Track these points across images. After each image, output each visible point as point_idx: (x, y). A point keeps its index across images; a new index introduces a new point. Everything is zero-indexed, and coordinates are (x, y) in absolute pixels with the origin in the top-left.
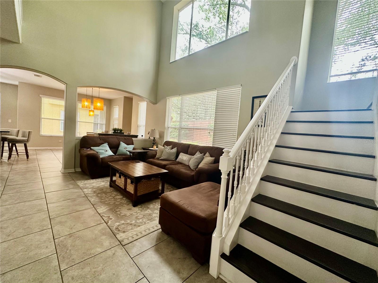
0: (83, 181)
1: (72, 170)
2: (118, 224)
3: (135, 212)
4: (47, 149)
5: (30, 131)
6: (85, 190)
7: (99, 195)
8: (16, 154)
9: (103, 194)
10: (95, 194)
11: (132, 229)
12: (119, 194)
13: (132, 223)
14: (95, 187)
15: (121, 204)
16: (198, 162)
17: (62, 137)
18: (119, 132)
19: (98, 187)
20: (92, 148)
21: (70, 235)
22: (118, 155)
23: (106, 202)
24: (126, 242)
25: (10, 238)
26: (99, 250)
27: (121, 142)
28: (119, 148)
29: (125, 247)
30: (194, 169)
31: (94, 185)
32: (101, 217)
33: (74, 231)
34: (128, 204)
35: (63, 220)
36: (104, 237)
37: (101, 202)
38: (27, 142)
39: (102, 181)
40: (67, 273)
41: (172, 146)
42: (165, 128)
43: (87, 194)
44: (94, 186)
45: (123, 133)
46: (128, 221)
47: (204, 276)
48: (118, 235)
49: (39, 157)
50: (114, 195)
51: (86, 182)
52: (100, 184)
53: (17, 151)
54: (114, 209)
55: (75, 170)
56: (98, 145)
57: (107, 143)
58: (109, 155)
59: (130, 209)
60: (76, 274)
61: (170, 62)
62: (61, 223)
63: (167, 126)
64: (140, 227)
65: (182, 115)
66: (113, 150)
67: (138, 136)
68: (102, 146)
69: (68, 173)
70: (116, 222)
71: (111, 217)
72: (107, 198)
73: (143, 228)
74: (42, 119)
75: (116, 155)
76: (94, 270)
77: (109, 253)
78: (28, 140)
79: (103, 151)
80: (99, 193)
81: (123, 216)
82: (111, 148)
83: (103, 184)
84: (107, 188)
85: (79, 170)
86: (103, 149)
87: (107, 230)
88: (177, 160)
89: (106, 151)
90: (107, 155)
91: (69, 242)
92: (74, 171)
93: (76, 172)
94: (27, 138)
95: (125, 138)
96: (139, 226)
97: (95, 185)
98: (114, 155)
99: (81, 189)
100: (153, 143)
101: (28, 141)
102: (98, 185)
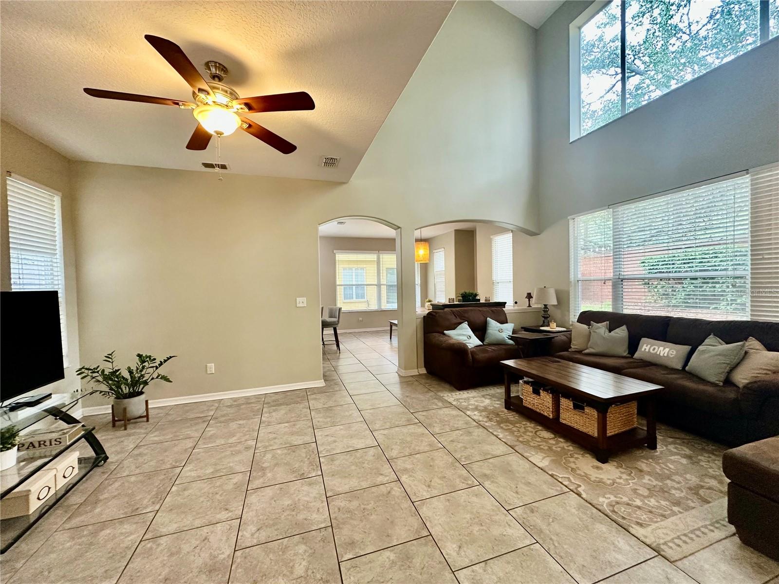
1: (414, 372)
4: (346, 333)
6: (469, 413)
7: (503, 426)
9: (508, 424)
14: (480, 408)
16: (728, 364)
18: (472, 298)
20: (445, 332)
22: (489, 344)
27: (488, 319)
28: (488, 331)
30: (719, 381)
38: (337, 324)
41: (608, 322)
42: (571, 282)
44: (476, 406)
45: (479, 300)
55: (418, 372)
56: (453, 327)
57: (466, 322)
58: (475, 345)
63: (574, 277)
66: (478, 334)
67: (506, 303)
68: (462, 329)
69: (411, 376)
75: (485, 343)
78: (338, 322)
79: (465, 338)
80: (499, 422)
82: (474, 331)
85: (423, 371)
86: (464, 333)
88: (637, 355)
89: (469, 336)
92: (417, 374)
93: (421, 376)
94: (336, 319)
95: (492, 311)
98: (482, 345)
99: (460, 410)
100: (543, 317)
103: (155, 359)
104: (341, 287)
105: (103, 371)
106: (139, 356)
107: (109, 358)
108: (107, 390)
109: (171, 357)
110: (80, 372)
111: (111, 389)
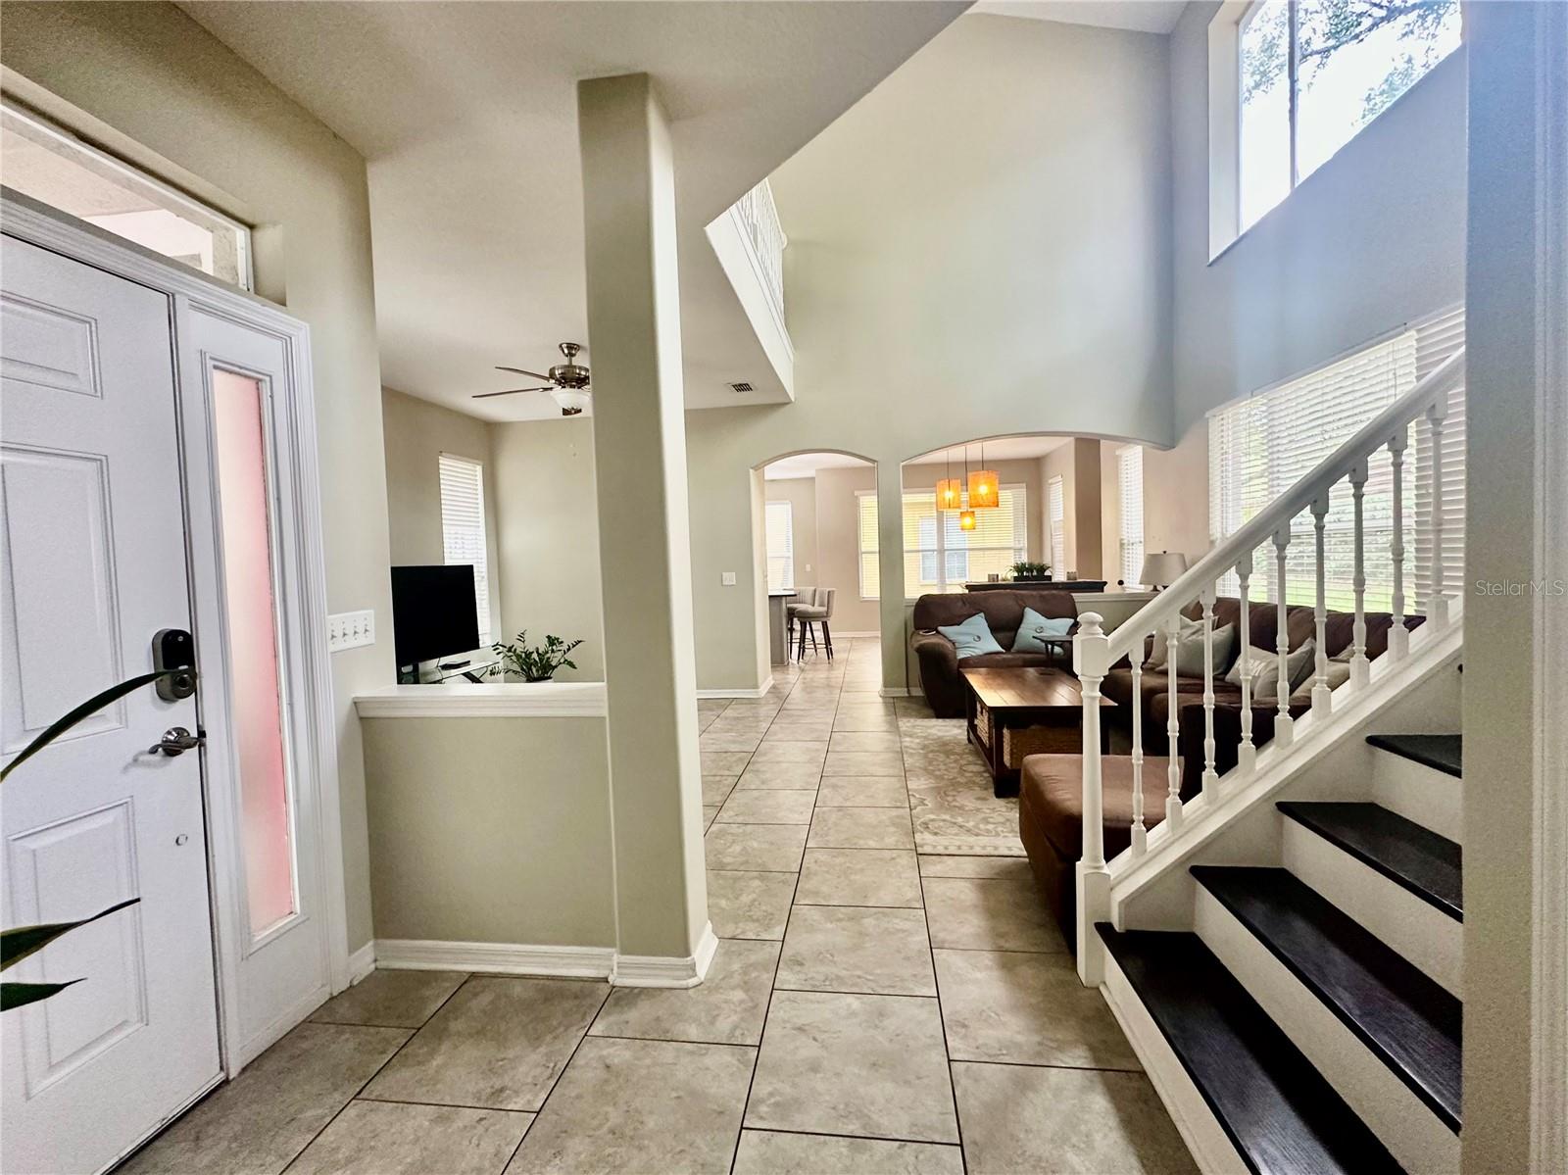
0: (912, 720)
1: (902, 692)
2: (932, 817)
3: (991, 807)
5: (830, 589)
6: (908, 739)
7: (930, 755)
8: (813, 646)
9: (942, 755)
10: (921, 751)
11: (956, 835)
12: (979, 762)
13: (966, 824)
14: (931, 737)
15: (969, 785)
17: (876, 601)
18: (1035, 573)
19: (939, 738)
20: (940, 628)
21: (840, 808)
22: (1018, 652)
23: (938, 773)
24: (927, 849)
25: (764, 787)
26: (872, 844)
27: (1028, 610)
28: (1020, 630)
29: (920, 857)
31: (933, 731)
32: (908, 795)
33: (848, 804)
34: (986, 789)
35: (840, 784)
36: (892, 829)
37: (925, 769)
38: (827, 617)
39: (958, 725)
40: (812, 852)
41: (1219, 616)
43: (907, 747)
44: (929, 734)
45: (1050, 578)
46: (960, 820)
47: (1053, 960)
48: (919, 834)
49: (853, 656)
50: (963, 762)
51: (920, 722)
52: (947, 731)
53: (814, 640)
54: (945, 791)
55: (909, 692)
56: (959, 621)
57: (982, 614)
58: (986, 651)
59: (984, 799)
60: (822, 858)
61: (1211, 260)
62: (834, 787)
64: (980, 838)
65: (1276, 475)
66: (1000, 635)
67: (1105, 586)
68: (967, 624)
69: (893, 698)
70: (932, 813)
71: (926, 802)
72: (945, 765)
73: (984, 840)
74: (864, 555)
75: (1012, 651)
76: (848, 865)
77: (887, 854)
79: (969, 639)
80: (932, 751)
81: (955, 806)
82: (995, 629)
83: (956, 731)
84: (958, 743)
85: (918, 692)
86: (971, 631)
87: (905, 821)
88: (1228, 676)
89: (979, 637)
90: (979, 652)
91: (833, 817)
92: (907, 695)
93: (910, 698)
94: (825, 609)
95: (1045, 596)
96: (977, 835)
97: (936, 732)
98: (1002, 653)
99: (900, 736)
101: (827, 614)
102: (940, 734)
103: (562, 642)
104: (869, 556)
105: (515, 650)
106: (549, 637)
107: (521, 637)
108: (519, 670)
109: (580, 642)
110: (495, 647)
111: (522, 669)
